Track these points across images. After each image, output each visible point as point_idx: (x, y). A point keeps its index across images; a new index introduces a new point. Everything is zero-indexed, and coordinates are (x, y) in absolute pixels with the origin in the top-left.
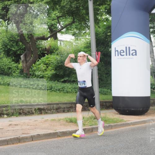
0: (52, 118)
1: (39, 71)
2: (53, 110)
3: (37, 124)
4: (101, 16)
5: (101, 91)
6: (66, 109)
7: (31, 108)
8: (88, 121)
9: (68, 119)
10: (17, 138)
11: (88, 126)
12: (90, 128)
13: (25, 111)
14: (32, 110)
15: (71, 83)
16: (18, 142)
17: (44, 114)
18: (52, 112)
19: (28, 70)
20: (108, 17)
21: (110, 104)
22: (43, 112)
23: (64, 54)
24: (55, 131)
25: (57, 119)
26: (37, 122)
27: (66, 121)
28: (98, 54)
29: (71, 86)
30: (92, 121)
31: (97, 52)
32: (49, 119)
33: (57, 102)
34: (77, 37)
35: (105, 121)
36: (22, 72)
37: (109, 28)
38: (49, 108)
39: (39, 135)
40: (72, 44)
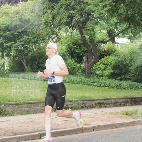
0: (110, 112)
1: (99, 71)
2: (111, 104)
3: (97, 116)
6: (122, 103)
7: (92, 103)
9: (124, 112)
10: (81, 128)
13: (86, 105)
14: (93, 104)
15: (126, 81)
16: (81, 132)
17: (104, 108)
18: (110, 106)
19: (90, 69)
22: (102, 106)
23: (121, 55)
24: (113, 122)
25: (115, 112)
26: (97, 115)
27: (122, 114)
29: (127, 83)
32: (108, 112)
33: (115, 97)
34: (132, 40)
36: (84, 71)
38: (108, 102)
39: (99, 126)
40: (128, 46)
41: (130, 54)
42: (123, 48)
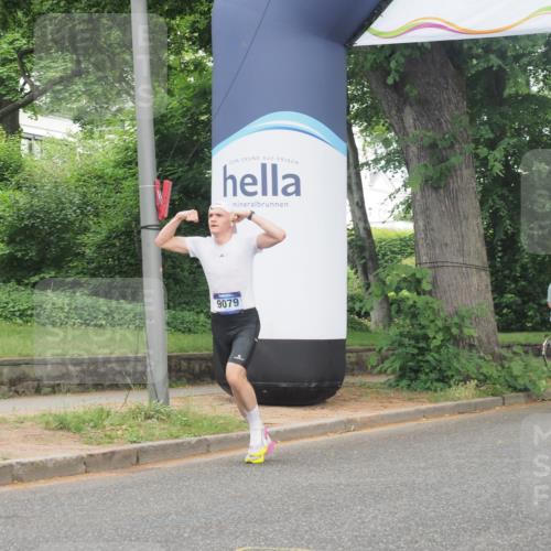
4: (178, 52)
5: (174, 318)
8: (124, 427)
9: (51, 419)
11: (123, 444)
12: (130, 450)
20: (203, 57)
21: (203, 367)
23: (43, 186)
24: (5, 459)
25: (13, 418)
27: (44, 425)
28: (162, 189)
30: (140, 426)
31: (158, 182)
34: (89, 127)
35: (185, 425)
37: (204, 94)
40: (73, 149)
41: (79, 180)
42: (50, 157)
